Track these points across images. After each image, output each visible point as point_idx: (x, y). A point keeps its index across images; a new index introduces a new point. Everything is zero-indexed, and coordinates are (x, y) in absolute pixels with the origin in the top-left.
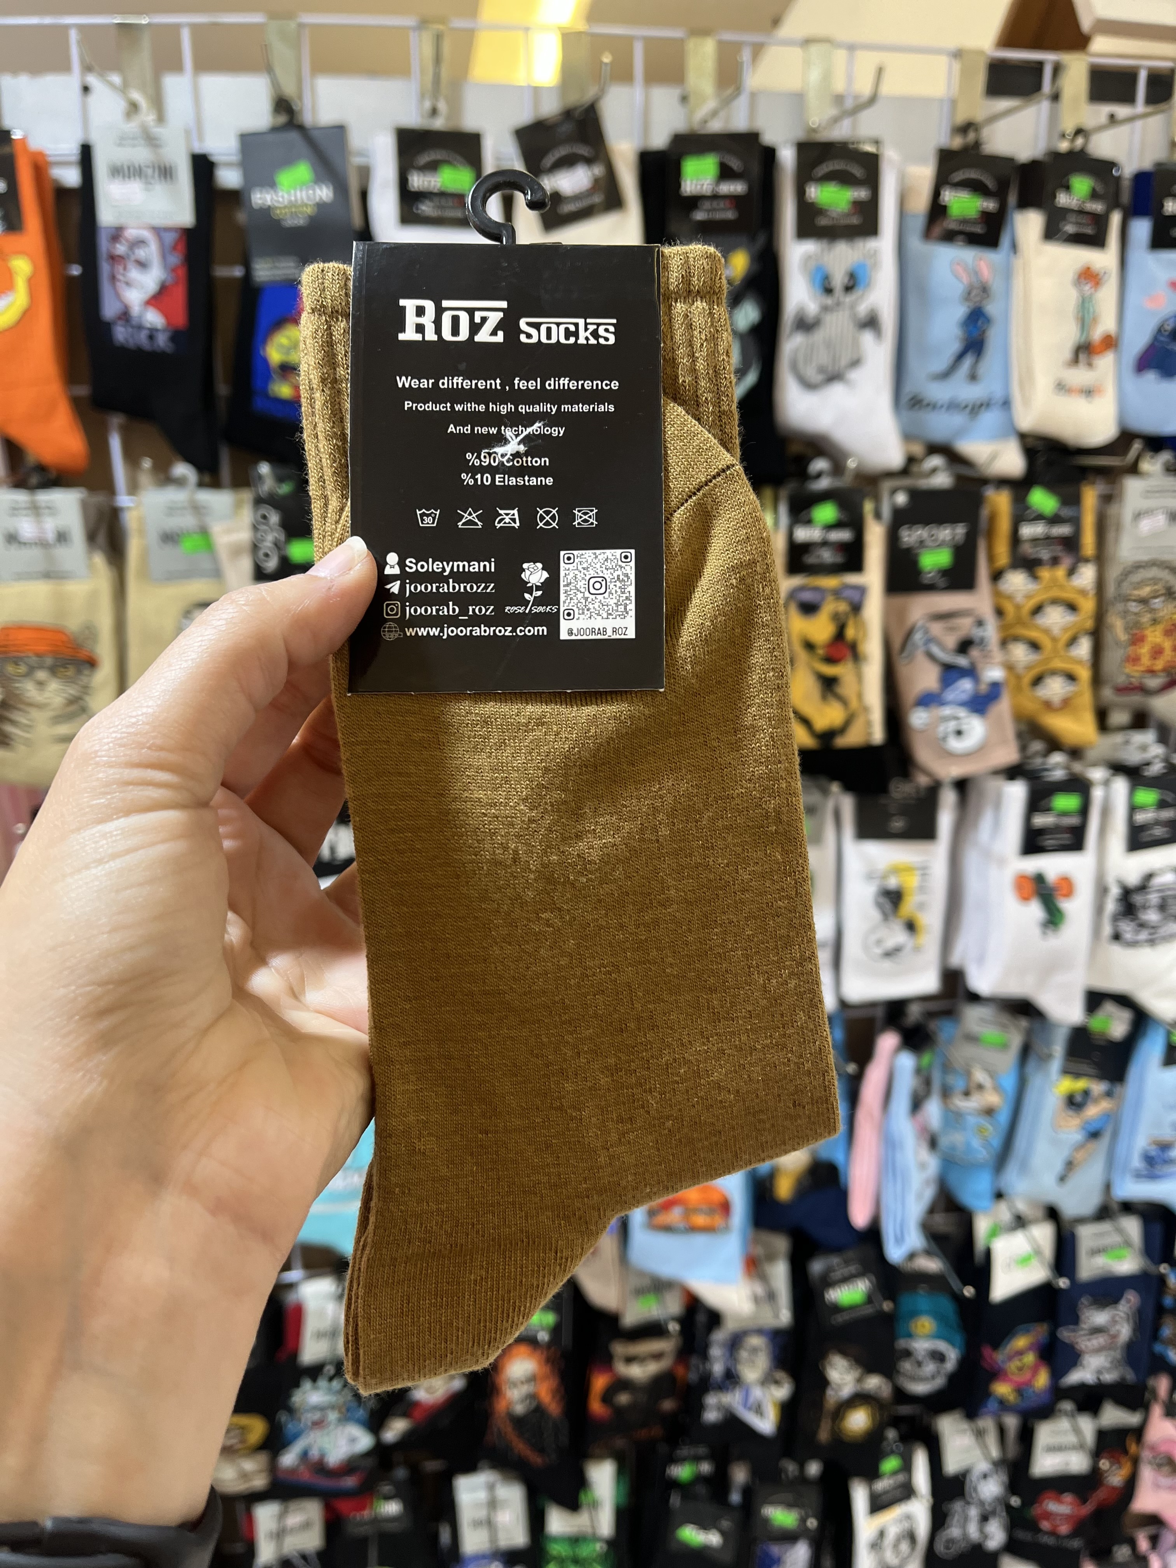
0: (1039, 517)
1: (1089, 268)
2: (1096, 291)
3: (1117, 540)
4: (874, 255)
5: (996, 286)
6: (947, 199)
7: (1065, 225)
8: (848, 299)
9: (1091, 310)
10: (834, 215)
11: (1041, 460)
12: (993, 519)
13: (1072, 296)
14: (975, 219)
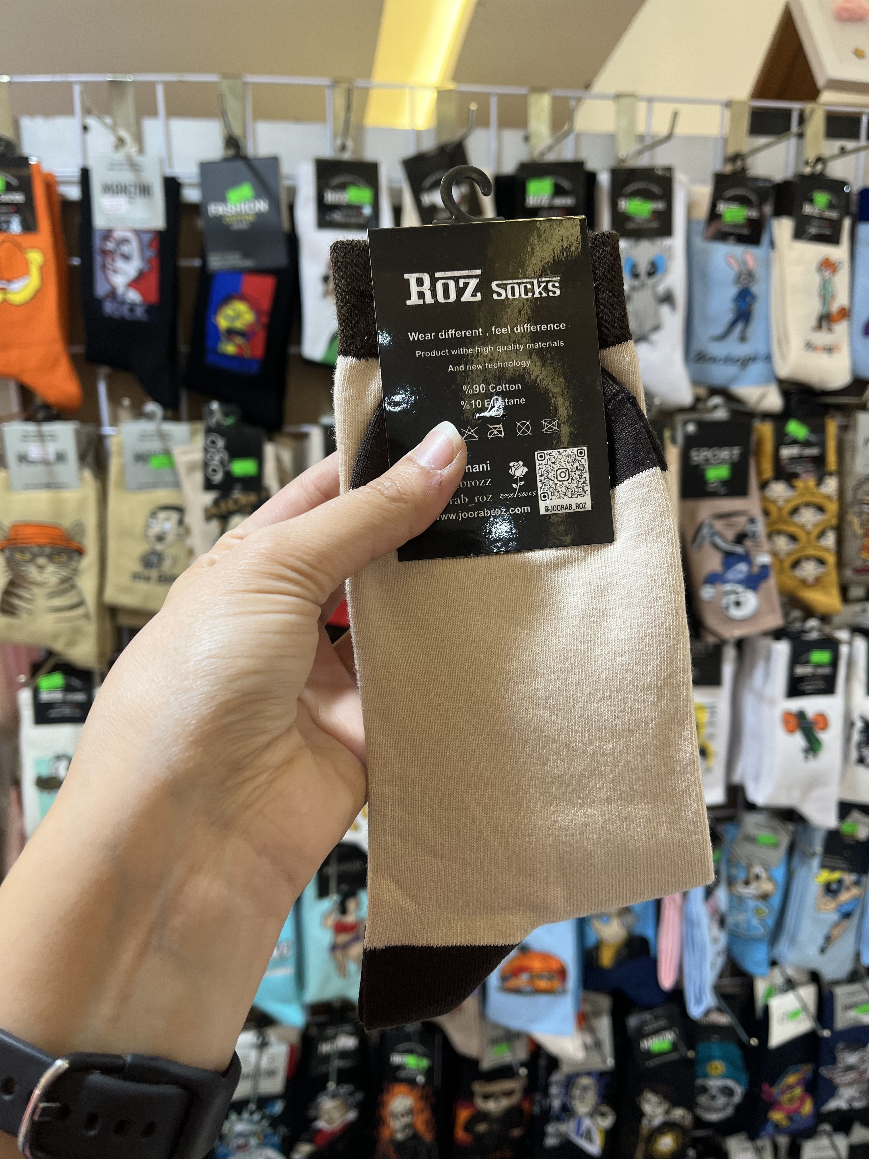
0: (794, 442)
1: (827, 259)
2: (833, 276)
3: (853, 458)
4: (669, 249)
5: (759, 273)
6: (721, 209)
7: (809, 228)
8: (651, 282)
9: (830, 290)
10: (639, 221)
11: (794, 399)
12: (760, 442)
13: (816, 280)
14: (743, 224)
